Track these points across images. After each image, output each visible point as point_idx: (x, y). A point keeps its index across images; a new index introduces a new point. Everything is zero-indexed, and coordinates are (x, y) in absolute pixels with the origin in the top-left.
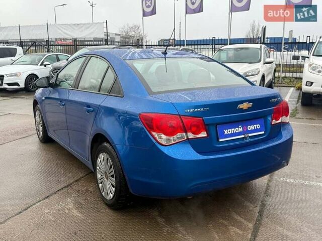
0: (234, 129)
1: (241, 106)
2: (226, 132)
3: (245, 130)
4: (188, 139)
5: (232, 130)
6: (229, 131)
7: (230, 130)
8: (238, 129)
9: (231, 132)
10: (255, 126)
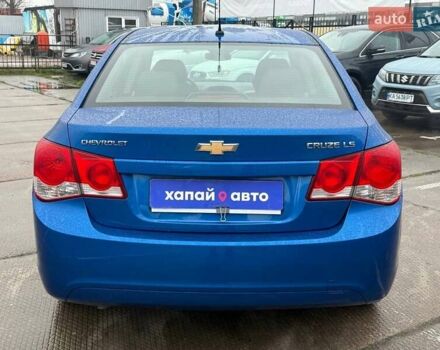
0: (192, 193)
1: (204, 147)
2: (169, 195)
3: (223, 199)
4: (83, 195)
5: (187, 193)
6: (179, 196)
7: (182, 193)
8: (202, 194)
9: (181, 198)
10: (255, 195)
